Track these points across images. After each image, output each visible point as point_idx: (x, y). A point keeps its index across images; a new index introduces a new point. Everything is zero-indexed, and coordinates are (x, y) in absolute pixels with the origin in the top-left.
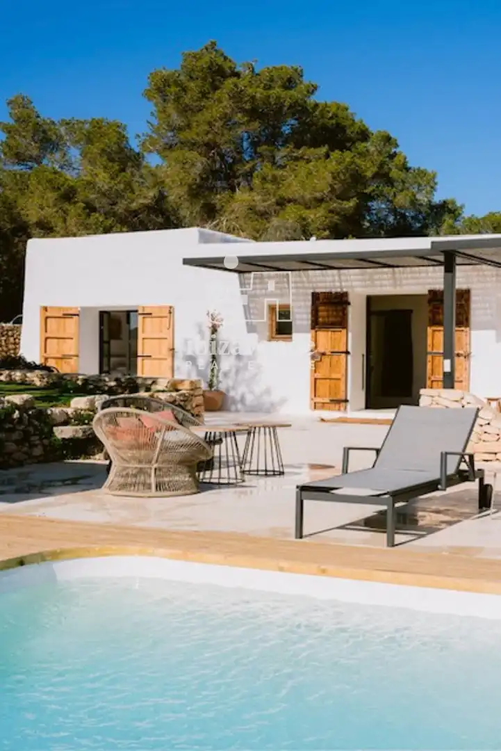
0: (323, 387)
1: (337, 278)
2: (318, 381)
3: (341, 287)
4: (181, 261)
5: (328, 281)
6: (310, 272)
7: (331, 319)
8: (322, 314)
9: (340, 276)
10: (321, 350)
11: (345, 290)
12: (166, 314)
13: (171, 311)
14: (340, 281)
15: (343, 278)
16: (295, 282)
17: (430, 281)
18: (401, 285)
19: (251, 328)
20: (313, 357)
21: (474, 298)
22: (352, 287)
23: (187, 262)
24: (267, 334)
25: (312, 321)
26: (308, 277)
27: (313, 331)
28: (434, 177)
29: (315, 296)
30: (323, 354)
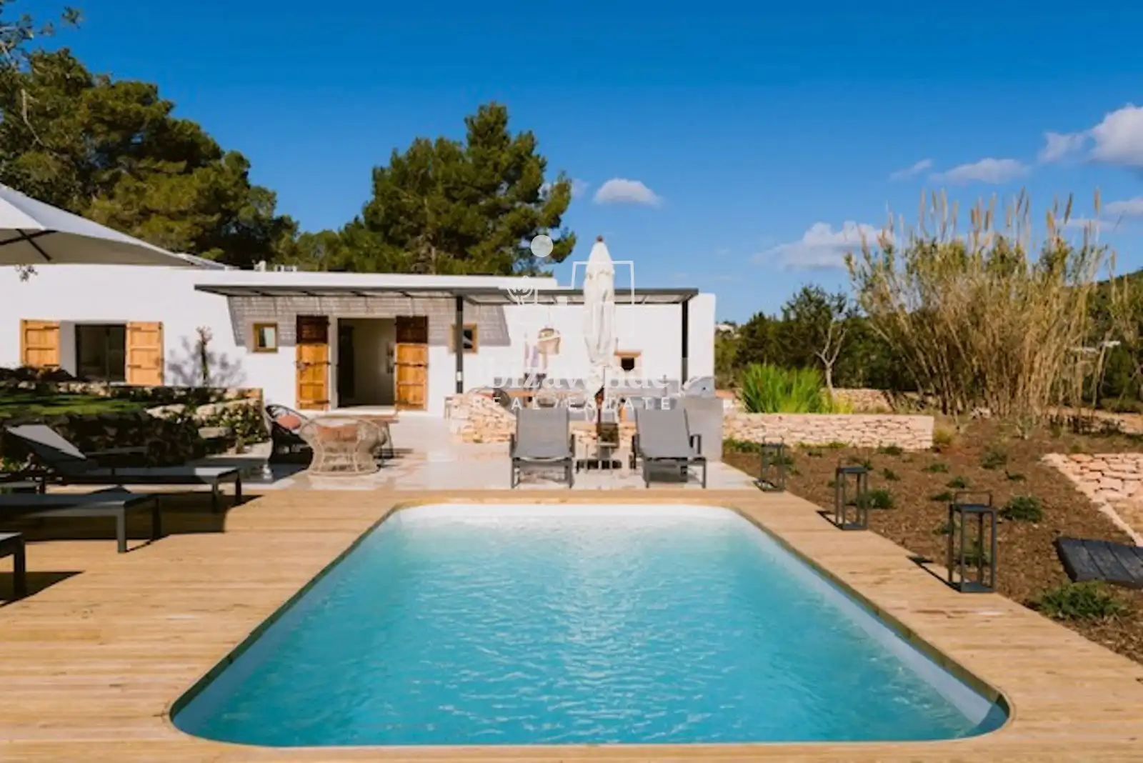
0: (309, 392)
1: (318, 304)
2: (303, 387)
3: (322, 311)
4: (192, 288)
5: (311, 307)
6: (295, 299)
7: (314, 336)
8: (306, 332)
9: (320, 301)
10: (306, 360)
11: (325, 314)
12: (156, 328)
13: (160, 326)
14: (320, 306)
15: (323, 304)
16: (282, 306)
17: (396, 309)
18: (373, 311)
19: (239, 342)
20: (298, 367)
21: (431, 323)
22: (331, 312)
23: (198, 288)
24: (252, 347)
25: (297, 337)
26: (292, 301)
27: (298, 346)
28: (274, 194)
29: (299, 318)
30: (308, 364)
